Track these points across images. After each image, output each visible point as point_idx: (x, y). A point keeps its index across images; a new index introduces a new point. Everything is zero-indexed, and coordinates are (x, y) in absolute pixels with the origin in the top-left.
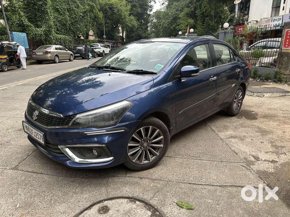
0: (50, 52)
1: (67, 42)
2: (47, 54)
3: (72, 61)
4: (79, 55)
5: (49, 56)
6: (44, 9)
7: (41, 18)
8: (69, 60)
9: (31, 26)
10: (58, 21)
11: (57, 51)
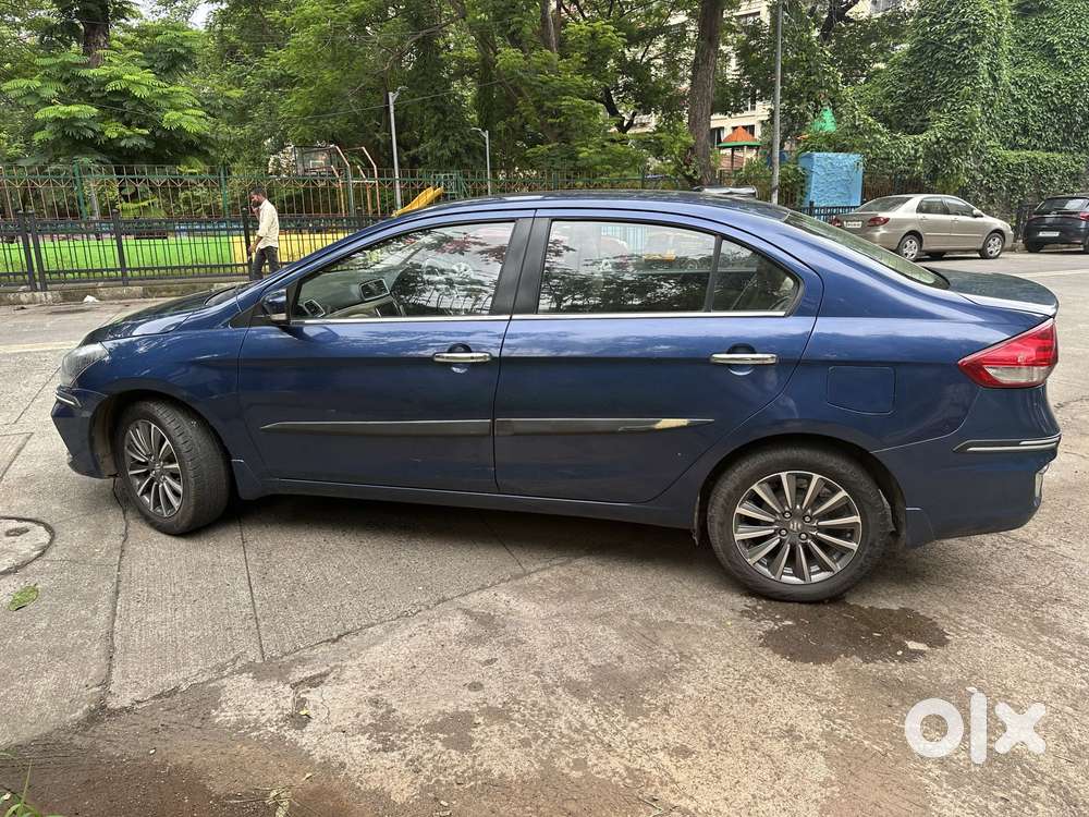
0: (887, 220)
1: (1051, 180)
2: (875, 228)
3: (996, 257)
4: (1057, 234)
5: (877, 234)
6: (965, 58)
7: (946, 93)
8: (978, 255)
9: (872, 131)
10: (1038, 97)
11: (921, 216)
